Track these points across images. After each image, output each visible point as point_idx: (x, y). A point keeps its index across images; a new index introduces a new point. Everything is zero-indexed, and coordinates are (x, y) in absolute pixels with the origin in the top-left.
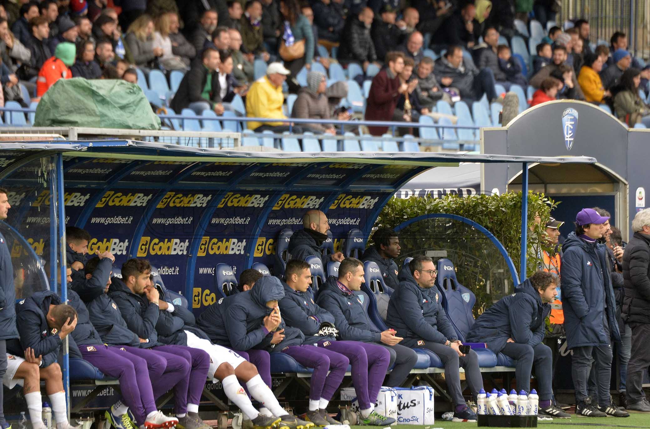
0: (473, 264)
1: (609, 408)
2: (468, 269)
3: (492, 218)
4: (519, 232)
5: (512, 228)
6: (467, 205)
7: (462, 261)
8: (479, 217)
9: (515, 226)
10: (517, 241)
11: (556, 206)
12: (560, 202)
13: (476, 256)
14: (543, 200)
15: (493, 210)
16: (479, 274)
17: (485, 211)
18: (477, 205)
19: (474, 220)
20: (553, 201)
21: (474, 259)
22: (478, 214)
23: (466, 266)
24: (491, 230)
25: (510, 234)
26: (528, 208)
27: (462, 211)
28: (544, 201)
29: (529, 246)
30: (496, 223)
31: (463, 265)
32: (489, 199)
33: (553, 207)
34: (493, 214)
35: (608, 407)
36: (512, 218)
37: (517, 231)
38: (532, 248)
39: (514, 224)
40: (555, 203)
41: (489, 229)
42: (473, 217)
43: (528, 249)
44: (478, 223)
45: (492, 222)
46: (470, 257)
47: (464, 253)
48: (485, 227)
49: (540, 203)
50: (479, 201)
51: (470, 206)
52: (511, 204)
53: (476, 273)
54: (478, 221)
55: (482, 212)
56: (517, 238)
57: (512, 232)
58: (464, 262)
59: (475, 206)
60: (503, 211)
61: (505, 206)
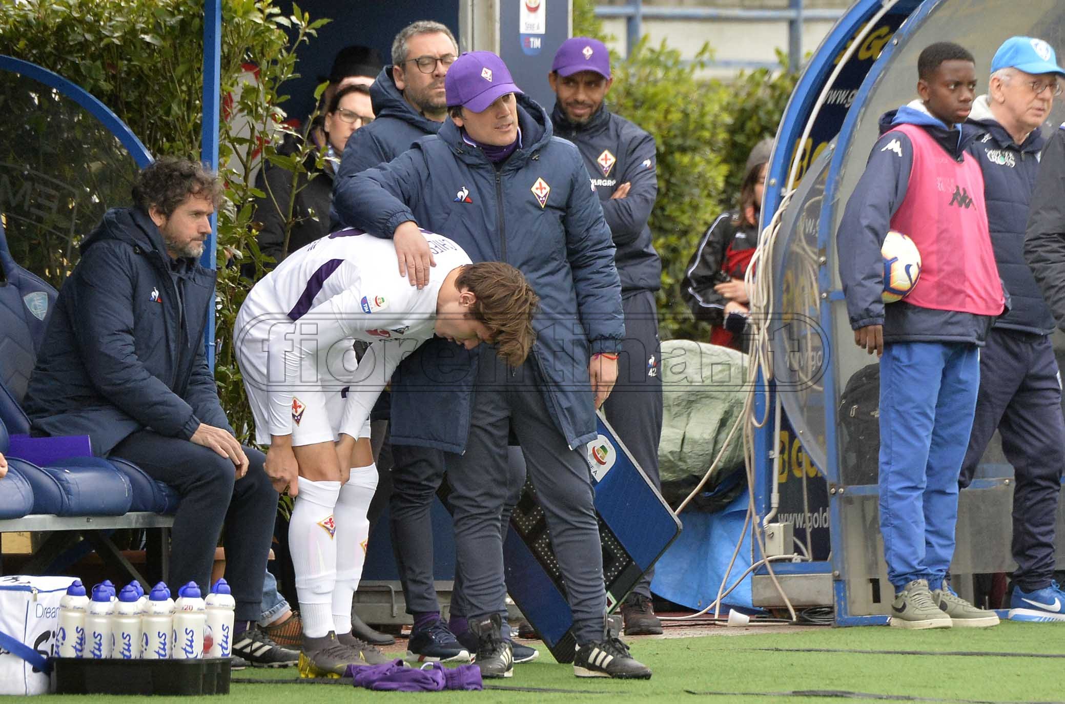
0: (55, 205)
1: (596, 650)
2: (40, 220)
3: (113, 66)
4: (195, 106)
5: (173, 96)
6: (38, 24)
7: (24, 196)
8: (73, 63)
9: (184, 88)
10: (189, 136)
11: (313, 32)
12: (325, 21)
13: (64, 179)
14: (268, 11)
15: (117, 42)
16: (72, 234)
17: (92, 43)
18: (67, 23)
19: (58, 72)
20: (307, 15)
21: (57, 188)
22: (70, 53)
23: (33, 210)
24: (113, 100)
25: (168, 112)
26: (222, 37)
27: (22, 44)
28: (271, 15)
29: (223, 152)
30: (125, 81)
31: (26, 208)
32: (104, 8)
33: (306, 34)
34: (118, 52)
35: (595, 645)
36: (176, 64)
37: (190, 106)
38: (234, 155)
39: (180, 84)
40: (309, 23)
41: (105, 99)
42: (55, 63)
43: (222, 160)
44: (69, 78)
45: (114, 77)
46: (46, 183)
47: (27, 170)
48: (91, 92)
49: (260, 21)
50: (76, 15)
51: (46, 28)
52: (172, 21)
53: (67, 232)
54: (71, 73)
55: (83, 46)
56: (190, 126)
57: (175, 107)
58: (28, 198)
59: (61, 27)
60: (148, 44)
61: (156, 29)
